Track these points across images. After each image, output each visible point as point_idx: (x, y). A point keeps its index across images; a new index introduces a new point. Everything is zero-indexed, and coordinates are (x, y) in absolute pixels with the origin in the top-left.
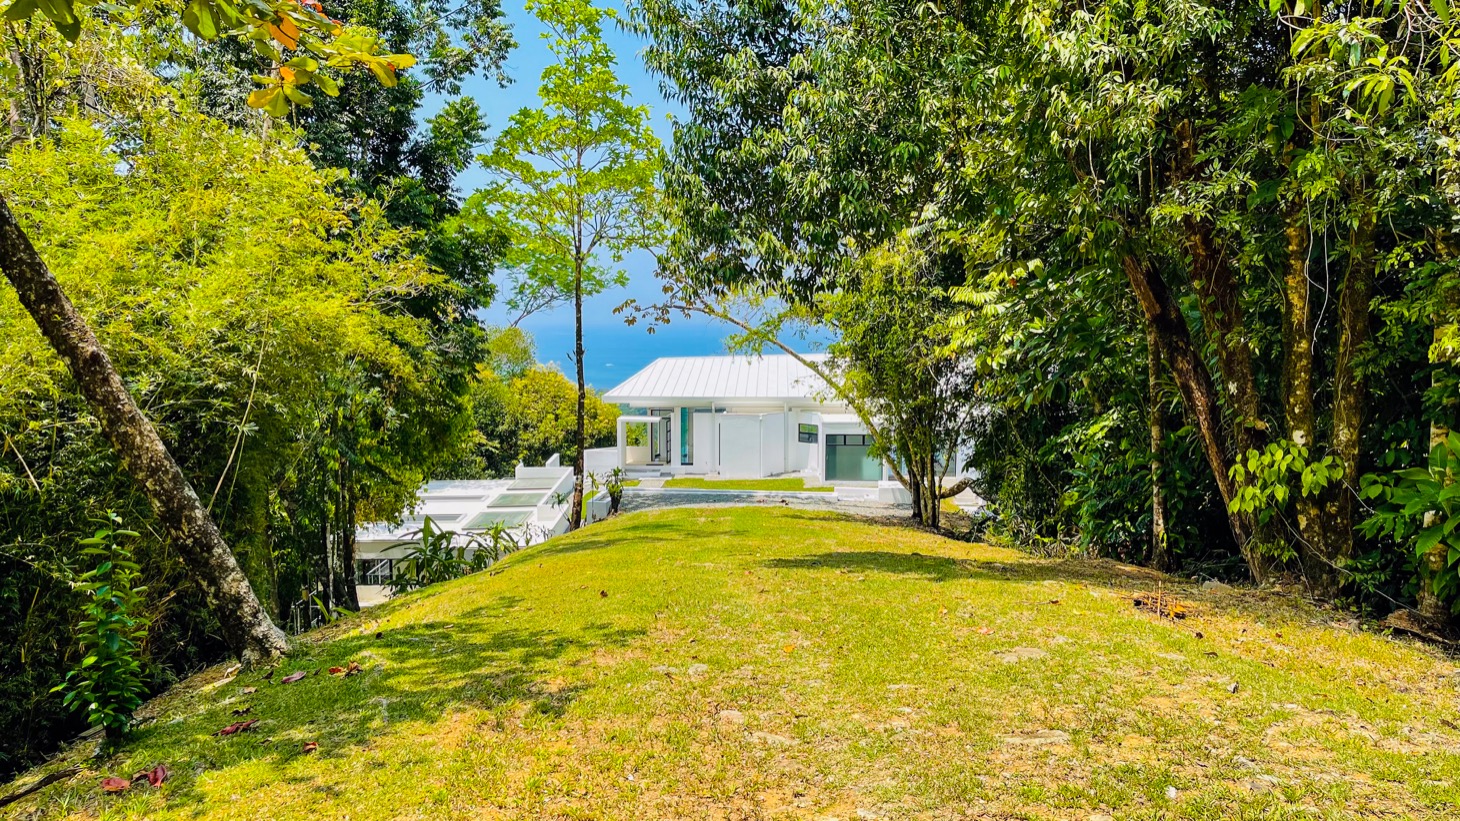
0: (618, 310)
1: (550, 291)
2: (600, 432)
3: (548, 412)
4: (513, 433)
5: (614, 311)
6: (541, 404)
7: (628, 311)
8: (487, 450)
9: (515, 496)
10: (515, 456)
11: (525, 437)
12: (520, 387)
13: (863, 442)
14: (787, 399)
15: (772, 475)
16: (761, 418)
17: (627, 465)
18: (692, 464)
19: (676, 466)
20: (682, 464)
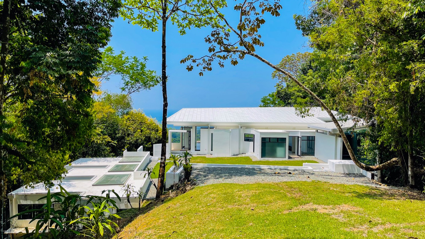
0: (183, 61)
1: (138, 85)
2: (159, 137)
3: (138, 129)
4: (123, 138)
5: (181, 62)
6: (135, 125)
7: (189, 63)
8: (112, 144)
9: (122, 166)
10: (123, 147)
11: (128, 139)
12: (126, 118)
13: (278, 141)
14: (240, 123)
15: (234, 155)
16: (230, 131)
17: (172, 150)
18: (200, 150)
19: (193, 151)
20: (195, 150)
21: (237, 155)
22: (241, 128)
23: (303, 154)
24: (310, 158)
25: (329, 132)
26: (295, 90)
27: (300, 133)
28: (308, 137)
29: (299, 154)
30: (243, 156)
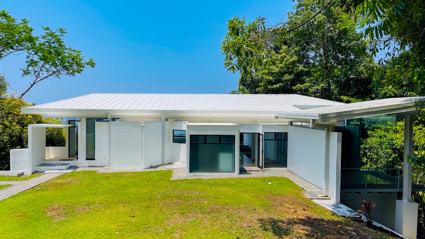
13: (220, 141)
14: (164, 112)
15: (152, 167)
16: (142, 124)
17: (45, 160)
18: (94, 159)
19: (82, 161)
20: (87, 159)
21: (156, 167)
22: (167, 120)
23: (268, 164)
24: (279, 171)
25: (314, 121)
26: (264, 73)
27: (261, 127)
28: (276, 133)
29: (261, 165)
30: (164, 170)
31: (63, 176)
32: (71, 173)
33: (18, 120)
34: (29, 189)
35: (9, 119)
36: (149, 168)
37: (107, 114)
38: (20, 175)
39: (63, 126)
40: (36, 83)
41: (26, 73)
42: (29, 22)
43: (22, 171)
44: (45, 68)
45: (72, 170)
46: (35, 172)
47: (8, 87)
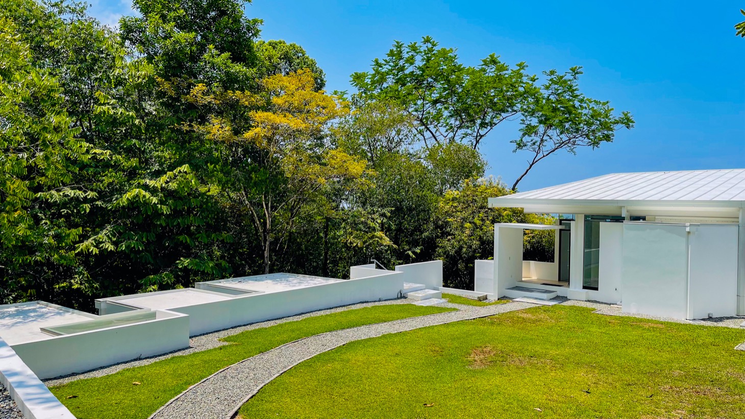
16: (688, 229)
17: (522, 281)
18: (597, 289)
19: (575, 289)
20: (584, 287)
30: (736, 327)
31: (537, 309)
32: (552, 306)
33: (493, 218)
34: (474, 319)
35: (480, 215)
36: (704, 320)
37: (621, 207)
38: (481, 299)
39: (543, 227)
40: (536, 161)
41: (520, 145)
42: (527, 66)
43: (485, 294)
44: (548, 136)
45: (556, 303)
46: (503, 298)
47: (485, 168)
